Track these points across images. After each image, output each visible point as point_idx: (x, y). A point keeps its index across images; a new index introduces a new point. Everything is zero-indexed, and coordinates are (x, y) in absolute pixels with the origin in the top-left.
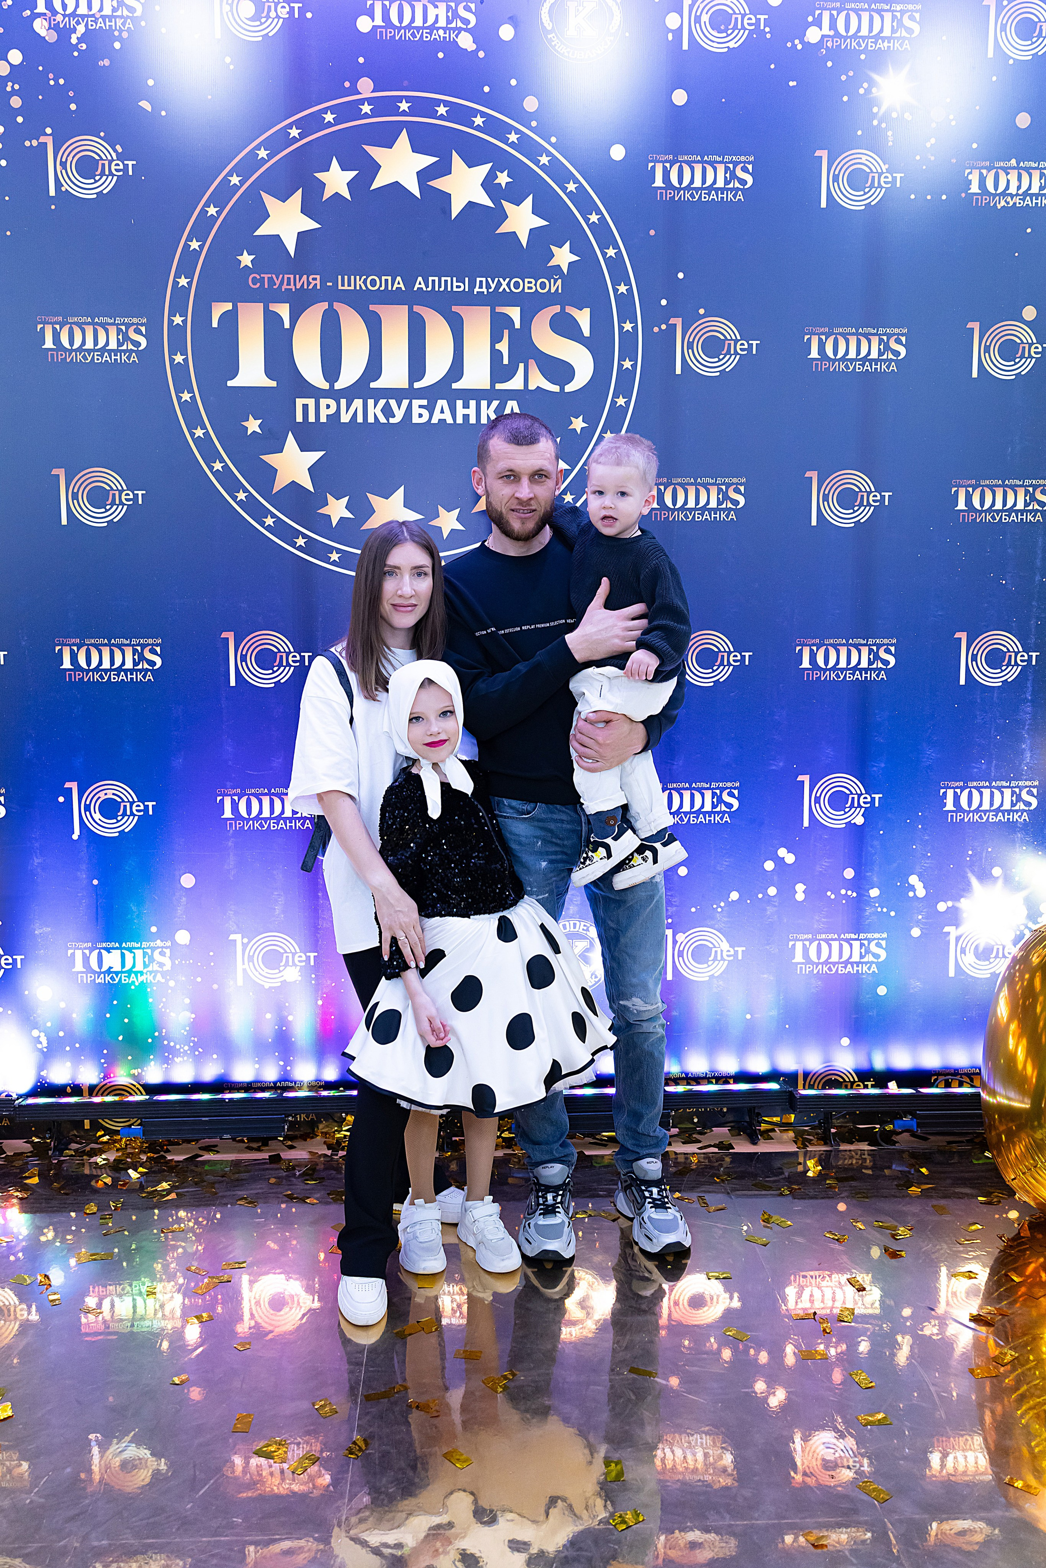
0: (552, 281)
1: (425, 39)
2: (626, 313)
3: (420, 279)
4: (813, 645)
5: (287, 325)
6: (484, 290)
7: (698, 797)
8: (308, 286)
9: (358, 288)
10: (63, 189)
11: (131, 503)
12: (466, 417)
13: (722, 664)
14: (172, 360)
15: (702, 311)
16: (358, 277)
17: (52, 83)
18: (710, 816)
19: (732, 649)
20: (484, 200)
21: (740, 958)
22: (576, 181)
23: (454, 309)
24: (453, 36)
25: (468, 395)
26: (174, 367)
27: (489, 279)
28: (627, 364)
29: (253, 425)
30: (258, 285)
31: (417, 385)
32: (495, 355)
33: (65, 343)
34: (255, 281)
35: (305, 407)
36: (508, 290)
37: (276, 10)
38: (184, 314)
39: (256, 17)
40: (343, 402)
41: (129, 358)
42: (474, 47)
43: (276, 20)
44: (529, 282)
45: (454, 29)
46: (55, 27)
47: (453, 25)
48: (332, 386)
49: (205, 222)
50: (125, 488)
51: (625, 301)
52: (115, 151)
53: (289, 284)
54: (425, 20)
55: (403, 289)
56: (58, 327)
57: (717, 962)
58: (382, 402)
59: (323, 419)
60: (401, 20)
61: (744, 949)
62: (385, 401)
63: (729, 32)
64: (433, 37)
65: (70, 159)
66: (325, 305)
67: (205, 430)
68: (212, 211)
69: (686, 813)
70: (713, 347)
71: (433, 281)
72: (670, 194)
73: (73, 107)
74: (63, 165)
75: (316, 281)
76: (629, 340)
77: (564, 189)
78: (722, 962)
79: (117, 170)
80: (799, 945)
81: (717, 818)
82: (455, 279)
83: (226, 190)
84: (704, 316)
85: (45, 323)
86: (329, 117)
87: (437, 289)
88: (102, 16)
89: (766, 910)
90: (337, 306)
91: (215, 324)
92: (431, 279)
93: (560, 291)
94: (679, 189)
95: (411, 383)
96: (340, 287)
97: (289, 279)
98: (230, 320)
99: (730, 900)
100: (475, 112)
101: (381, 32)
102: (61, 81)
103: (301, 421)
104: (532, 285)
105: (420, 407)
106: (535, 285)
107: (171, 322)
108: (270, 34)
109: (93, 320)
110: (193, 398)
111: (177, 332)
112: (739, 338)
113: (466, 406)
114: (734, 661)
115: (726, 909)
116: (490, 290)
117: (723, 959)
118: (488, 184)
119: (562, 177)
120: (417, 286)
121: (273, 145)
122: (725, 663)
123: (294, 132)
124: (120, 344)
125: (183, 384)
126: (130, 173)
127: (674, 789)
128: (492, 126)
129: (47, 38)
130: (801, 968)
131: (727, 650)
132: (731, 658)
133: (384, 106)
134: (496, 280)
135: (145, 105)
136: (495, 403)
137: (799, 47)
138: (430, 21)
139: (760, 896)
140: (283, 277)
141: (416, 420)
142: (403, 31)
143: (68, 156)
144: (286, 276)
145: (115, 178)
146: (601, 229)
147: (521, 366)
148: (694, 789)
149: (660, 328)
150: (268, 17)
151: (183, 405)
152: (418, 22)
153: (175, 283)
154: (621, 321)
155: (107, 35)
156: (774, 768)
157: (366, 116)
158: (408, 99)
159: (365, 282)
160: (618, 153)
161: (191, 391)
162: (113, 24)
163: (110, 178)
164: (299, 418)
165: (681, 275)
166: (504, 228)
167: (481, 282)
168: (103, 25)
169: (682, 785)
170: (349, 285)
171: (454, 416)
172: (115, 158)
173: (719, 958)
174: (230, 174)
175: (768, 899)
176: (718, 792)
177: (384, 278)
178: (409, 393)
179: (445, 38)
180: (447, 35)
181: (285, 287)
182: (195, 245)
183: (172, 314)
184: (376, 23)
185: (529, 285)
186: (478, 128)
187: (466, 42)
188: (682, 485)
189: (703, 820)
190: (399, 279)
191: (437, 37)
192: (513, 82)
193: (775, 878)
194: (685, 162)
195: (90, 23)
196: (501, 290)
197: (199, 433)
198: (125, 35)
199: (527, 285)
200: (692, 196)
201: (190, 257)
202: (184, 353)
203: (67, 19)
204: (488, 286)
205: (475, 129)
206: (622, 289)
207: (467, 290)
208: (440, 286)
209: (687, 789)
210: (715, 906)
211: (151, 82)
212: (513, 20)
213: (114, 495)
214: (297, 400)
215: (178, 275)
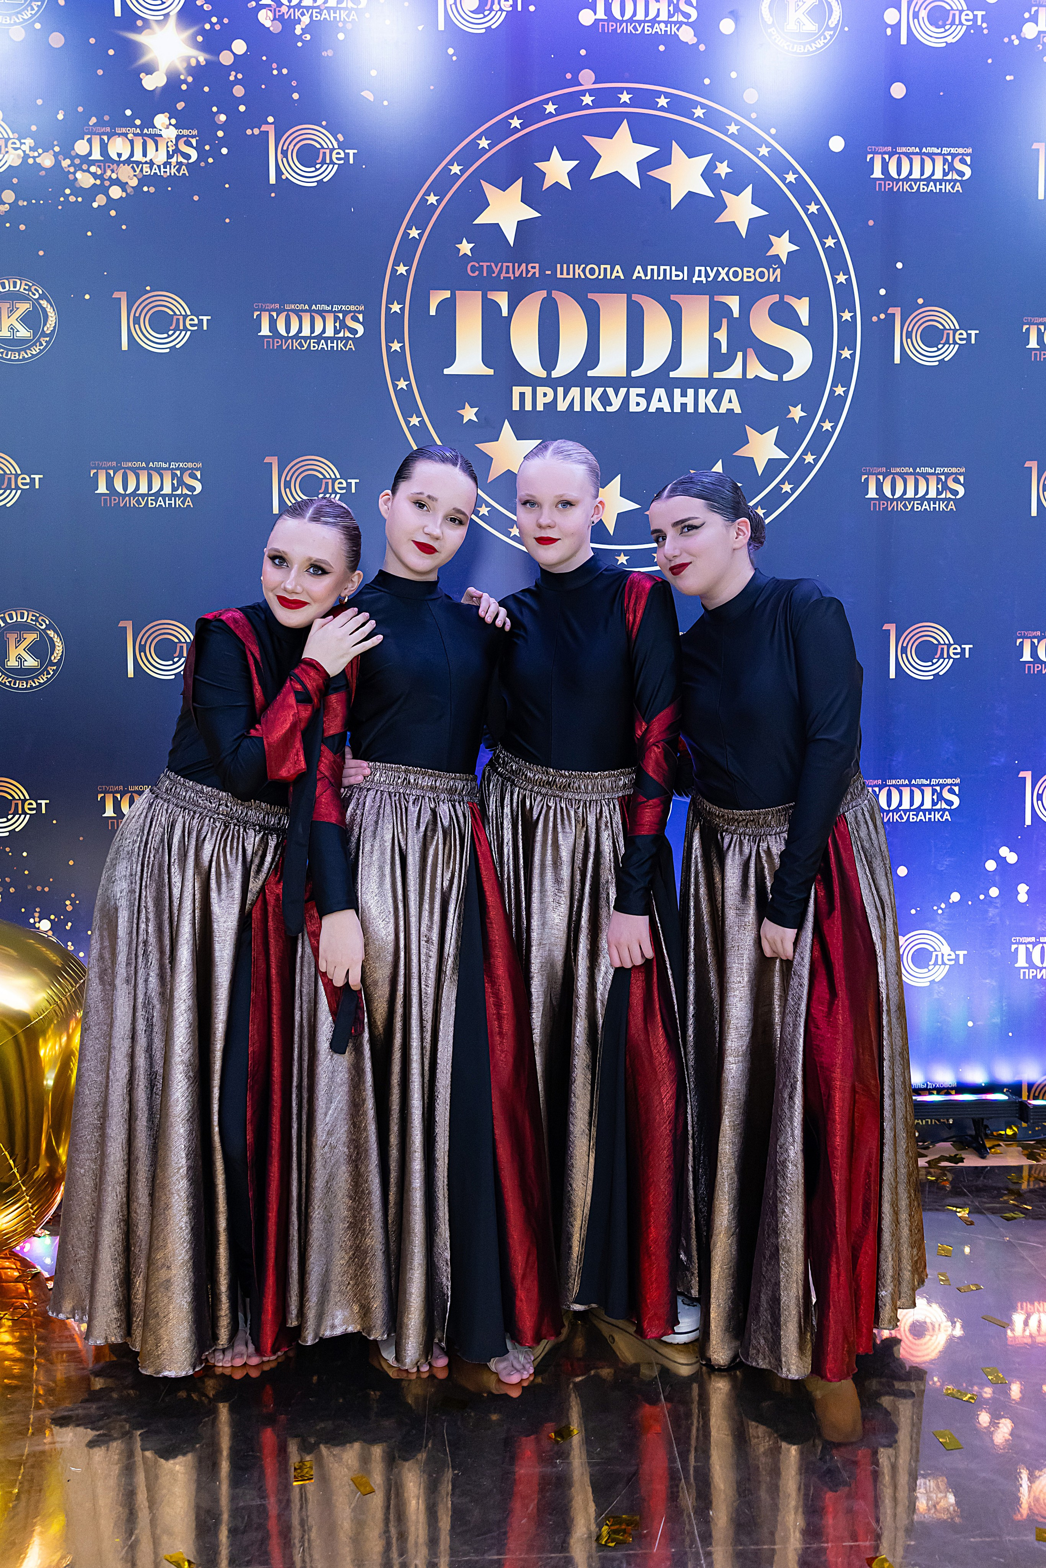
0: (771, 270)
1: (646, 32)
2: (846, 303)
3: (639, 268)
4: (1035, 637)
5: (505, 313)
6: (703, 279)
7: (918, 794)
8: (527, 273)
9: (577, 276)
10: (284, 177)
11: (344, 491)
12: (684, 406)
13: (942, 656)
14: (389, 348)
15: (920, 301)
16: (577, 266)
17: (275, 72)
18: (930, 814)
19: (952, 642)
20: (704, 190)
21: (961, 962)
22: (795, 172)
23: (673, 297)
24: (674, 29)
25: (685, 384)
26: (391, 354)
27: (708, 268)
28: (846, 353)
29: (469, 414)
30: (477, 273)
31: (634, 374)
32: (714, 344)
33: (282, 329)
34: (473, 269)
35: (522, 395)
36: (727, 279)
37: (499, 4)
38: (402, 302)
39: (479, 10)
40: (560, 390)
41: (345, 345)
42: (695, 40)
43: (499, 13)
44: (748, 272)
45: (675, 23)
46: (279, 18)
47: (674, 19)
48: (549, 374)
49: (425, 210)
50: (338, 476)
51: (844, 291)
52: (337, 139)
53: (507, 272)
54: (647, 15)
55: (622, 277)
56: (274, 314)
57: (937, 967)
58: (600, 391)
59: (540, 407)
60: (623, 14)
61: (966, 952)
62: (603, 389)
63: (947, 27)
64: (655, 30)
65: (291, 147)
66: (544, 294)
67: (421, 418)
68: (432, 199)
69: (905, 811)
70: (933, 336)
71: (652, 270)
72: (889, 185)
73: (296, 96)
74: (285, 153)
75: (535, 269)
76: (847, 328)
77: (783, 180)
78: (943, 966)
79: (338, 159)
80: (1022, 949)
81: (938, 816)
82: (673, 268)
83: (446, 179)
84: (922, 306)
85: (262, 310)
86: (550, 108)
87: (655, 278)
88: (326, 8)
89: (987, 912)
90: (555, 294)
91: (433, 312)
92: (649, 268)
93: (779, 280)
94: (898, 181)
95: (629, 372)
96: (559, 276)
97: (508, 267)
98: (448, 308)
99: (951, 901)
100: (695, 104)
101: (603, 26)
102: (285, 71)
103: (518, 409)
104: (751, 274)
105: (638, 395)
106: (754, 274)
107: (388, 309)
108: (493, 27)
109: (310, 307)
110: (409, 386)
111: (395, 320)
112: (957, 327)
113: (684, 394)
114: (955, 654)
115: (947, 910)
116: (709, 279)
117: (943, 963)
118: (708, 175)
119: (783, 168)
120: (636, 275)
121: (494, 135)
122: (945, 656)
123: (516, 123)
124: (336, 331)
125: (399, 372)
126: (351, 162)
127: (893, 786)
128: (711, 117)
129: (271, 29)
130: (1024, 973)
131: (947, 642)
132: (951, 651)
133: (604, 97)
134: (715, 269)
135: (368, 95)
136: (713, 392)
137: (1016, 42)
138: (652, 15)
139: (982, 897)
140: (502, 266)
141: (633, 408)
142: (624, 24)
143: (290, 144)
144: (505, 264)
145: (336, 167)
146: (820, 220)
147: (740, 354)
148: (914, 785)
149: (878, 317)
150: (491, 10)
151: (399, 393)
152: (640, 16)
153: (394, 271)
154: (840, 310)
155: (333, 26)
156: (995, 763)
157: (587, 107)
158: (629, 91)
159: (584, 271)
160: (837, 144)
161: (407, 378)
162: (337, 15)
163: (331, 166)
164: (516, 407)
165: (899, 265)
166: (724, 218)
167: (700, 271)
168: (327, 16)
169: (901, 782)
170: (568, 274)
171: (672, 406)
172: (336, 146)
173: (940, 962)
174: (451, 163)
175: (990, 901)
176: (938, 788)
177: (602, 267)
178: (628, 382)
179: (666, 31)
180: (668, 29)
181: (503, 275)
182: (414, 233)
183: (390, 302)
184: (598, 17)
185: (748, 274)
186: (698, 119)
187: (687, 35)
188: (903, 476)
189: (923, 818)
190: (618, 267)
191: (658, 30)
192: (734, 75)
193: (997, 878)
194: (904, 153)
195: (314, 14)
196: (720, 279)
197: (415, 421)
198: (349, 26)
199: (746, 274)
200: (911, 187)
201: (408, 245)
202: (401, 340)
203: (292, 10)
204: (707, 275)
205: (696, 120)
206: (841, 278)
207: (686, 278)
208: (659, 275)
209: (906, 785)
210: (935, 908)
211: (374, 73)
212: (734, 15)
213: (327, 483)
214: (514, 388)
215: (396, 263)
